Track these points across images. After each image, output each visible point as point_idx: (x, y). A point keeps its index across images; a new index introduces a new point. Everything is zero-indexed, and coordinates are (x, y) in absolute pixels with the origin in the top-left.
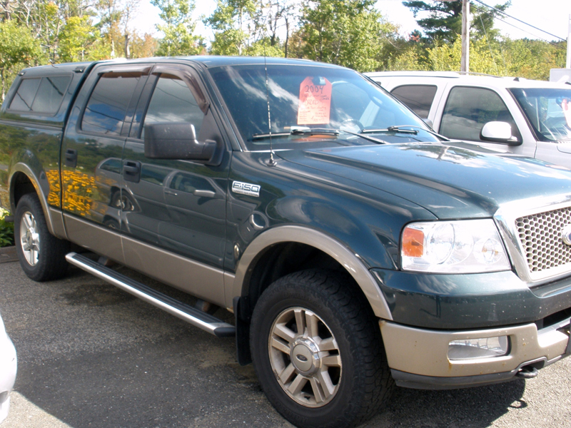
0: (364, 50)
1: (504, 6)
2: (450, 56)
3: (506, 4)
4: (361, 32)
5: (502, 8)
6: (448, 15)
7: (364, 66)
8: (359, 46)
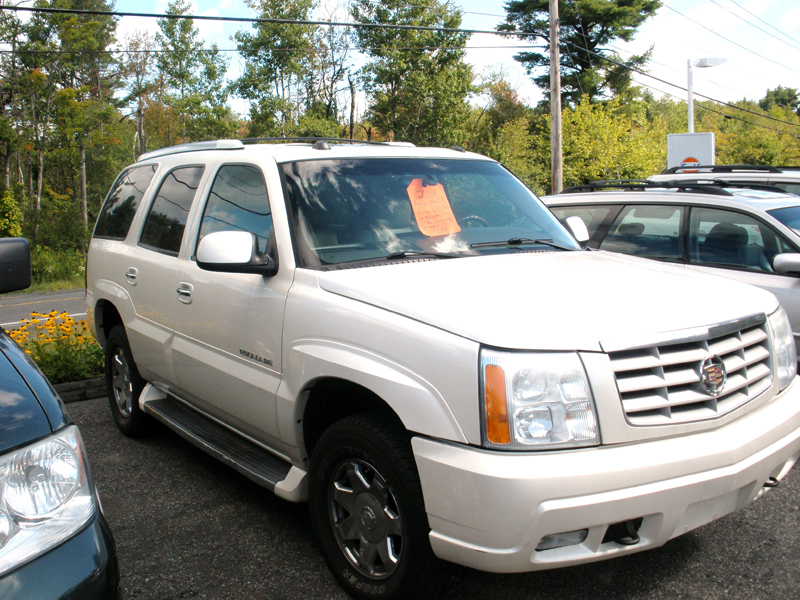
0: (448, 119)
1: (642, 58)
2: (573, 123)
3: (645, 55)
4: (443, 95)
5: (640, 60)
6: (574, 70)
7: (449, 139)
8: (441, 113)
